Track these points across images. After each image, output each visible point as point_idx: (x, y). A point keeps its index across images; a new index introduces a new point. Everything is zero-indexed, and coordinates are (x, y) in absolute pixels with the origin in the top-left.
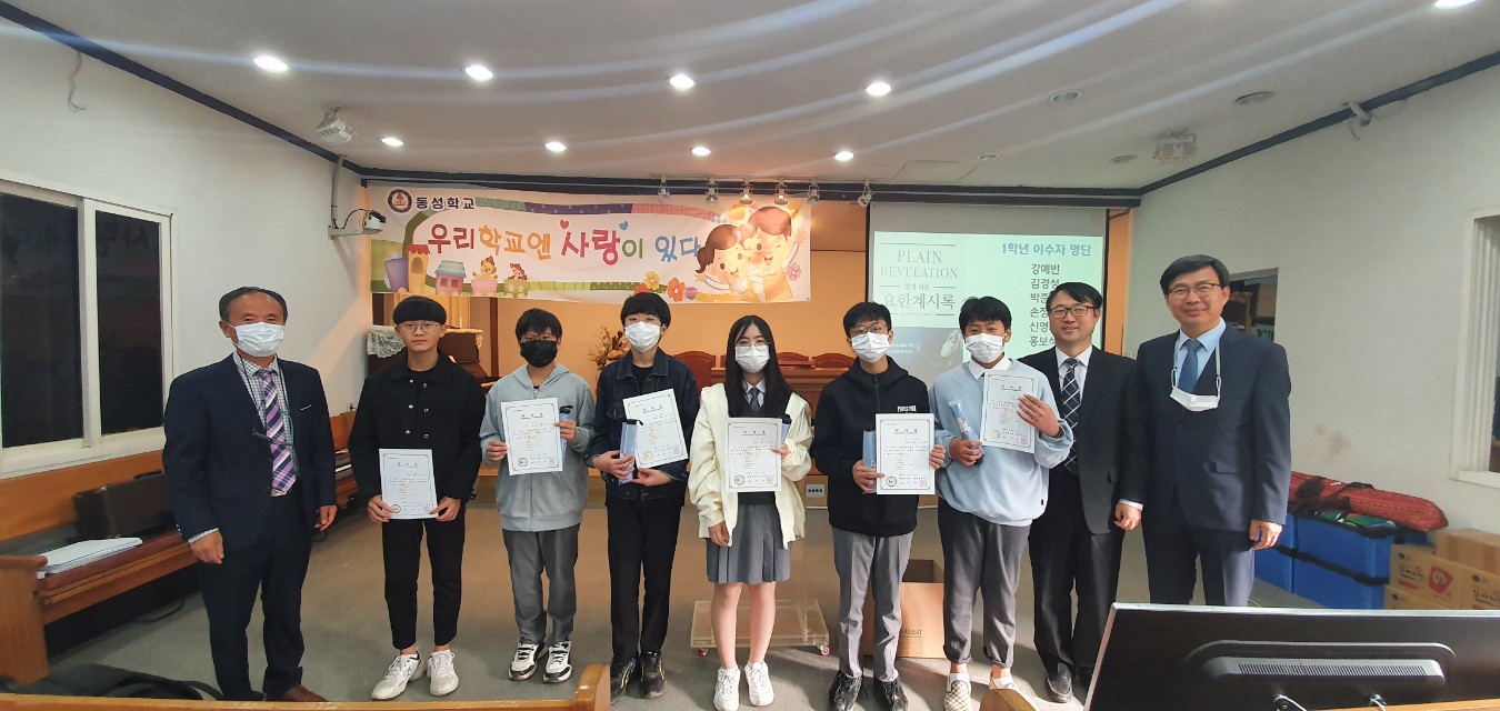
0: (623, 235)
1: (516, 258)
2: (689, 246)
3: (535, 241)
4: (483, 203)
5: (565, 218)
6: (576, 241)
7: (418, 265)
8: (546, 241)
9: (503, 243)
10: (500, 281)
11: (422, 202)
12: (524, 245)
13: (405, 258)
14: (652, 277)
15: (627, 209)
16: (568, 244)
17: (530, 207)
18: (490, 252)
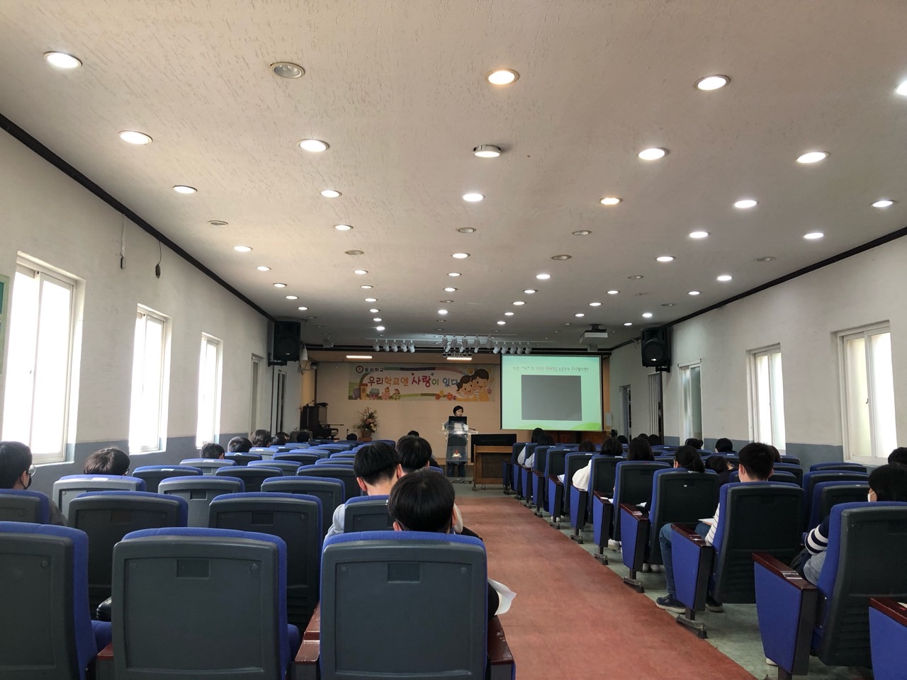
0: (432, 378)
1: (397, 387)
2: (454, 382)
3: (403, 380)
4: (386, 369)
5: (413, 372)
6: (417, 380)
7: (364, 390)
8: (406, 380)
9: (392, 382)
10: (391, 395)
11: (367, 370)
12: (400, 382)
13: (360, 389)
14: (442, 392)
15: (434, 369)
16: (414, 381)
17: (402, 369)
18: (388, 385)
